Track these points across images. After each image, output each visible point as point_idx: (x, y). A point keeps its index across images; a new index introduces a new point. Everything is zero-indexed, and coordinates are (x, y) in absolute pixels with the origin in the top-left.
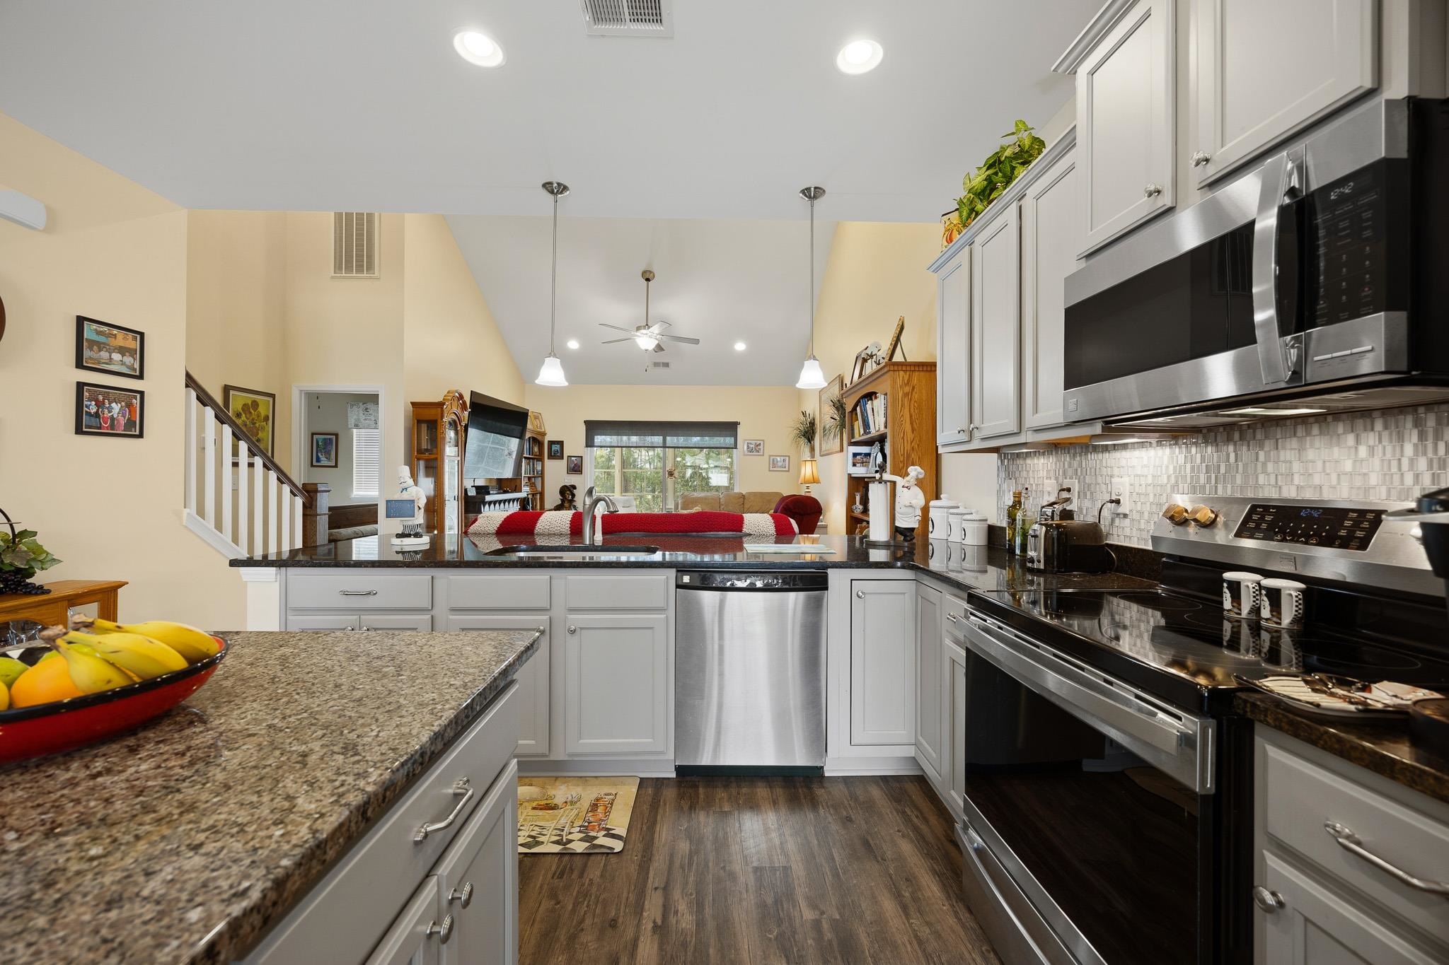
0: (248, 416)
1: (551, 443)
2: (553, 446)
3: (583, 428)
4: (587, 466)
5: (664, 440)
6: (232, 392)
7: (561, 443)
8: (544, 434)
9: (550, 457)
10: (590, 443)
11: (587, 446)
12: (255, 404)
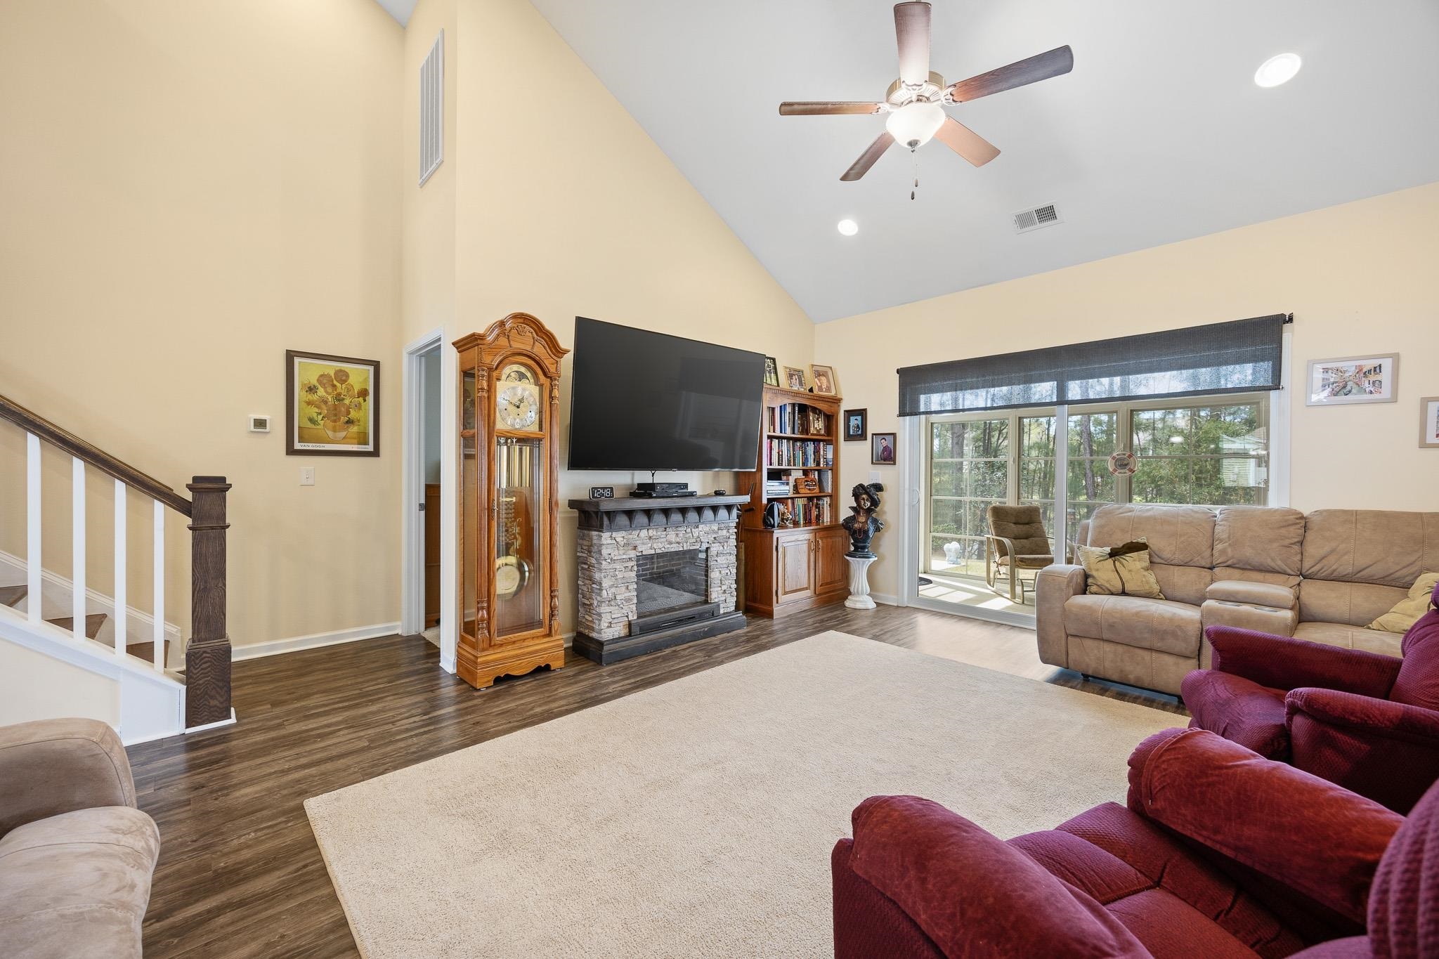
0: (330, 390)
1: (850, 413)
2: (852, 418)
3: (896, 378)
4: (903, 452)
5: (1062, 390)
6: (297, 360)
7: (862, 413)
8: (836, 401)
9: (849, 437)
10: (908, 408)
11: (902, 413)
12: (342, 376)
